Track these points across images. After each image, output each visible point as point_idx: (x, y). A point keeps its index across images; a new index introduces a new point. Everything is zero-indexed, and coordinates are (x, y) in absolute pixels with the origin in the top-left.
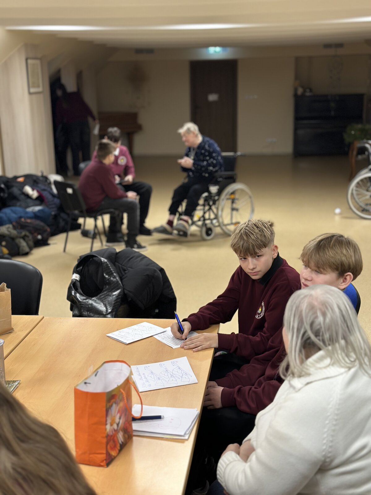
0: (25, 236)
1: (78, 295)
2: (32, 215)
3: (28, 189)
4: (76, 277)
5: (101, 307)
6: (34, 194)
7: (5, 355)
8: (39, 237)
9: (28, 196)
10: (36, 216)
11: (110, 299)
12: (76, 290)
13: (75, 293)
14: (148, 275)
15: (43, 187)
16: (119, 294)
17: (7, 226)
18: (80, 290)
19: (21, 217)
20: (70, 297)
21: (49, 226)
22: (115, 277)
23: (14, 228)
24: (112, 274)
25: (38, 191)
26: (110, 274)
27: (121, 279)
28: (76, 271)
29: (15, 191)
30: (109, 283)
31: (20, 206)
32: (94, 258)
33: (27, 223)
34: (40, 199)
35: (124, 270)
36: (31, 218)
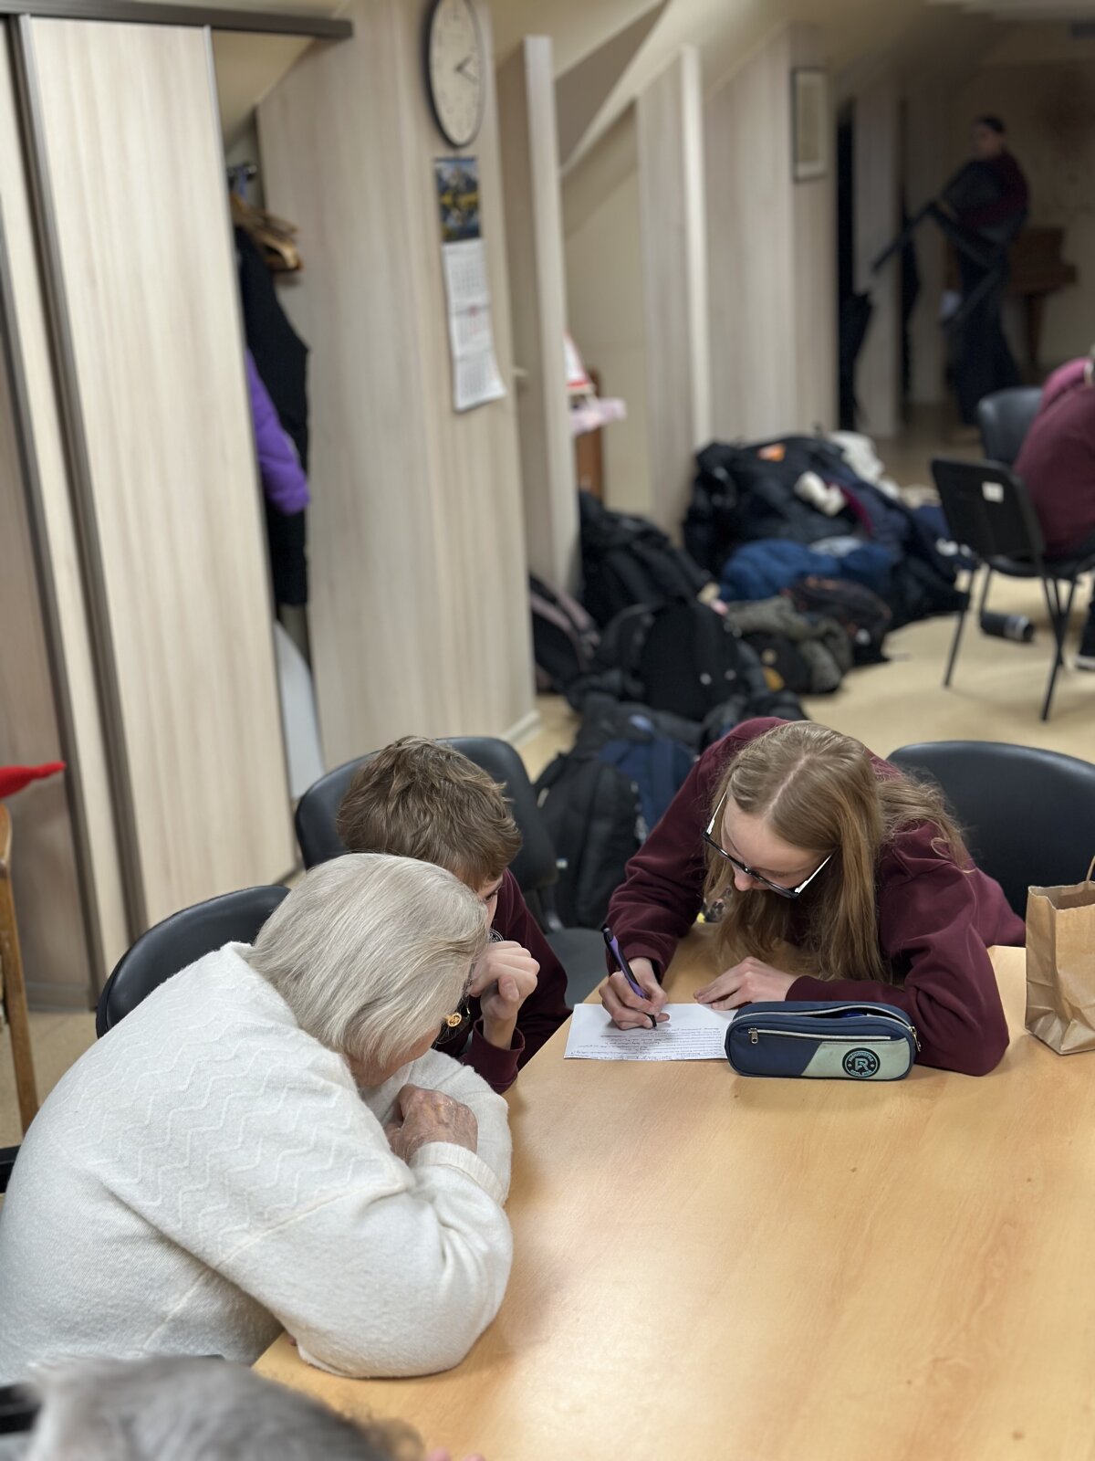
0: (829, 634)
2: (829, 566)
3: (812, 485)
6: (834, 499)
8: (863, 637)
9: (811, 506)
10: (845, 569)
19: (803, 574)
21: (886, 600)
23: (798, 609)
25: (844, 492)
29: (774, 490)
31: (790, 537)
33: (826, 591)
34: (851, 517)
36: (830, 576)
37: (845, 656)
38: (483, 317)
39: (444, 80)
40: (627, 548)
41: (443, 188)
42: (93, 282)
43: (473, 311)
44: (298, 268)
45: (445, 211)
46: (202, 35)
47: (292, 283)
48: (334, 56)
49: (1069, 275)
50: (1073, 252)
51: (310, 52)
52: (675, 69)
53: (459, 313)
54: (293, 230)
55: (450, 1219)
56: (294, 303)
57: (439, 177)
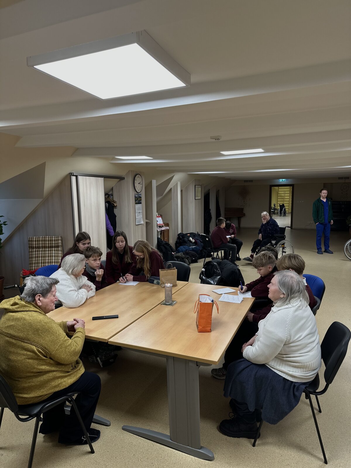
0: (188, 257)
1: (203, 277)
2: (192, 249)
3: (191, 239)
4: (203, 270)
5: (212, 282)
6: (193, 241)
7: (172, 293)
8: (194, 259)
9: (190, 241)
10: (193, 250)
11: (216, 279)
12: (203, 275)
13: (202, 276)
14: (232, 271)
15: (197, 238)
16: (220, 278)
17: (181, 253)
18: (204, 275)
19: (187, 250)
20: (200, 278)
21: (198, 254)
22: (218, 271)
23: (184, 254)
24: (218, 269)
25: (195, 240)
26: (217, 269)
27: (221, 272)
28: (204, 268)
29: (186, 239)
30: (216, 273)
31: (187, 245)
32: (211, 263)
33: (189, 252)
34: (195, 243)
35: (223, 269)
36: (191, 251)
37: (190, 261)
38: (141, 213)
39: (137, 185)
40: (163, 245)
41: (136, 197)
42: (85, 206)
43: (139, 213)
44: (116, 206)
45: (136, 200)
46: (102, 179)
47: (116, 208)
48: (122, 181)
49: (244, 215)
50: (245, 212)
51: (120, 181)
52: (177, 184)
53: (137, 213)
54: (116, 202)
55: (79, 293)
56: (116, 211)
57: (135, 196)
